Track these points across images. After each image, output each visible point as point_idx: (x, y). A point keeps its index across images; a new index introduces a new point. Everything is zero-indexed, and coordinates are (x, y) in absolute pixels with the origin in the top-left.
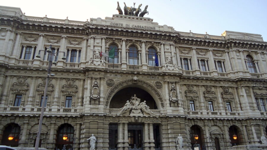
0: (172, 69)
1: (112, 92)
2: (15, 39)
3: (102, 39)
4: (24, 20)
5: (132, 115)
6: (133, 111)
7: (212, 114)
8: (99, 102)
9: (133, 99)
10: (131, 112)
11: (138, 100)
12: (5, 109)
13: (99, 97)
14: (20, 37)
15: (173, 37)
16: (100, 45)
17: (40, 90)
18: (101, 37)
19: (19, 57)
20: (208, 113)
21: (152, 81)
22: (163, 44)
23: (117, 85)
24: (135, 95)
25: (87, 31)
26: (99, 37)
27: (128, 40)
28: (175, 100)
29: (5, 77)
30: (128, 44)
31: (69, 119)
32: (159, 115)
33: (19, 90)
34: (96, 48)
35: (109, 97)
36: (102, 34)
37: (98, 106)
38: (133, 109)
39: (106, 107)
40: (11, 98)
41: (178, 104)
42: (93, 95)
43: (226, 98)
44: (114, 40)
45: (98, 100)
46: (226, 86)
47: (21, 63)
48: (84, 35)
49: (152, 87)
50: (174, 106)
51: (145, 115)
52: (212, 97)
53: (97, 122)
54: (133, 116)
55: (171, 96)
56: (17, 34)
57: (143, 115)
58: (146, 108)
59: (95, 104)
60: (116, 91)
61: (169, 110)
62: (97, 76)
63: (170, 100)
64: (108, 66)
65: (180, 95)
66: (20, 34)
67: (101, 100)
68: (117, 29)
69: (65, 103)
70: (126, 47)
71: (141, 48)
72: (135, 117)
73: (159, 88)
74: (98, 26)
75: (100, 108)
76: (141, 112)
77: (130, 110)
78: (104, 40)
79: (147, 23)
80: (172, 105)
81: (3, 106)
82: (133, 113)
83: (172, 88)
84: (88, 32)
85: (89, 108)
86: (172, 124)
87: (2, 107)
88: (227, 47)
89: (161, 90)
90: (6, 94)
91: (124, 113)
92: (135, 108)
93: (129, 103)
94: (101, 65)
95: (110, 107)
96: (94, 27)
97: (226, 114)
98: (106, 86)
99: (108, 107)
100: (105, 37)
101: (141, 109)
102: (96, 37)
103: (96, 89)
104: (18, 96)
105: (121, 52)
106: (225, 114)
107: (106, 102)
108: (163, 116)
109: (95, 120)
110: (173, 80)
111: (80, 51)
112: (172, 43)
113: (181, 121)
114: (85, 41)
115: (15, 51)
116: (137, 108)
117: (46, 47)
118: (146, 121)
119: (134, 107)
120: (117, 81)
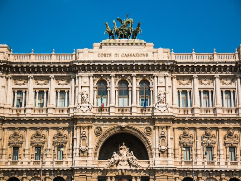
0: (163, 111)
1: (100, 141)
2: (7, 85)
3: (89, 77)
4: (12, 62)
5: (119, 167)
6: (120, 162)
7: (208, 164)
8: (88, 154)
9: (122, 149)
10: (119, 164)
11: (126, 149)
12: (6, 163)
13: (87, 148)
14: (11, 81)
15: (168, 66)
16: (87, 84)
17: (34, 142)
18: (89, 74)
19: (12, 105)
20: (203, 163)
21: (141, 127)
22: (156, 76)
23: (105, 133)
24: (124, 144)
25: (74, 68)
26: (86, 75)
27: (117, 75)
28: (164, 149)
29: (2, 129)
30: (117, 80)
31: (61, 173)
32: (147, 166)
33: (16, 143)
34: (84, 89)
35: (97, 147)
36: (89, 70)
37: (86, 159)
38: (120, 161)
39: (95, 159)
40: (10, 151)
41: (168, 154)
42: (82, 147)
43: (229, 143)
44: (102, 77)
45: (86, 152)
46: (230, 126)
47: (14, 112)
48: (71, 72)
49: (141, 133)
50: (163, 157)
51: (132, 168)
52: (211, 142)
53: (86, 175)
54: (120, 169)
55: (161, 145)
56: (7, 79)
57: (130, 167)
58: (133, 159)
59: (83, 156)
60: (104, 140)
61: (157, 161)
62: (85, 124)
63: (159, 149)
64: (96, 110)
65: (171, 142)
66: (11, 78)
67: (90, 151)
68: (105, 63)
69: (57, 155)
70: (115, 84)
71: (131, 83)
72: (121, 170)
73: (148, 134)
74: (85, 62)
75: (89, 160)
76: (128, 164)
77: (117, 162)
78: (91, 78)
79: (139, 48)
80: (161, 155)
81: (4, 160)
82: (120, 165)
83: (162, 134)
84: (75, 70)
85: (78, 160)
86: (159, 178)
87: (4, 162)
88: (239, 70)
89: (150, 137)
90: (5, 148)
91: (110, 166)
92: (122, 160)
93: (116, 155)
94: (89, 111)
95: (99, 159)
96: (80, 64)
97: (226, 163)
98: (95, 135)
99: (97, 159)
100: (92, 74)
101: (128, 161)
102: (83, 75)
103: (84, 139)
104: (16, 149)
105: (110, 91)
106: (224, 164)
107: (95, 153)
108: (150, 168)
109: (83, 174)
110: (164, 124)
111: (68, 92)
112: (167, 73)
113: (169, 174)
114: (73, 80)
115: (8, 100)
116: (124, 160)
117: (35, 91)
118: (133, 174)
119: (121, 158)
120: (105, 128)
